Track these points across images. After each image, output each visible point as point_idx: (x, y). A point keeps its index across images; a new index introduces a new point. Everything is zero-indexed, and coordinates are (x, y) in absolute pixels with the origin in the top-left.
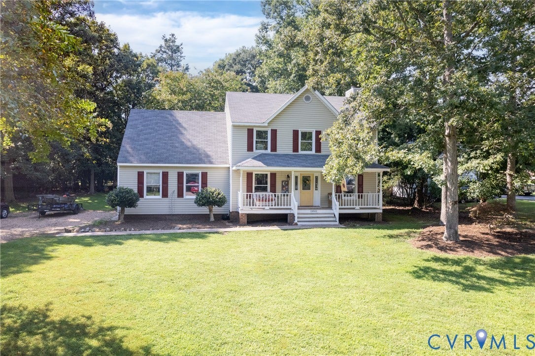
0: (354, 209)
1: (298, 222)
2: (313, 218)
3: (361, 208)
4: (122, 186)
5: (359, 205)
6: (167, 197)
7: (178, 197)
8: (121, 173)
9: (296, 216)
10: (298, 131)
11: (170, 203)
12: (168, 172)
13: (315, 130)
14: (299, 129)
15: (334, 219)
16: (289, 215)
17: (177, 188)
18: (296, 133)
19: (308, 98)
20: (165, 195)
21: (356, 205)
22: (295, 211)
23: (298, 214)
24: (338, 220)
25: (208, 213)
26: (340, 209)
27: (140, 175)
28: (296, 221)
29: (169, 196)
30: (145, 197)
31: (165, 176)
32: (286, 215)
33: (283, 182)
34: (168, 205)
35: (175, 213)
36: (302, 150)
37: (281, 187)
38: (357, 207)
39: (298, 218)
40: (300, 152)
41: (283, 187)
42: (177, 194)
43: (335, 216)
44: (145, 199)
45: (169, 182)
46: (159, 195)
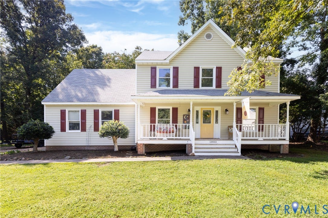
0: (257, 140)
1: (196, 152)
2: (212, 148)
3: (264, 140)
4: (48, 122)
5: (262, 136)
6: (86, 131)
7: (94, 131)
8: (47, 111)
9: (194, 146)
10: (198, 68)
11: (87, 136)
12: (85, 110)
13: (215, 67)
14: (200, 66)
15: (236, 150)
16: (187, 146)
17: (93, 123)
18: (197, 69)
19: (209, 36)
20: (84, 129)
21: (259, 136)
22: (193, 142)
23: (195, 144)
24: (240, 151)
25: (113, 145)
26: (242, 140)
27: (63, 113)
28: (193, 152)
29: (87, 130)
30: (67, 131)
31: (84, 113)
32: (184, 146)
33: (184, 115)
34: (86, 138)
35: (91, 145)
36: (202, 86)
37: (182, 121)
38: (261, 138)
39: (195, 148)
40: (201, 88)
41: (184, 120)
42: (93, 129)
43: (236, 147)
44: (67, 133)
45: (87, 118)
46: (79, 129)
